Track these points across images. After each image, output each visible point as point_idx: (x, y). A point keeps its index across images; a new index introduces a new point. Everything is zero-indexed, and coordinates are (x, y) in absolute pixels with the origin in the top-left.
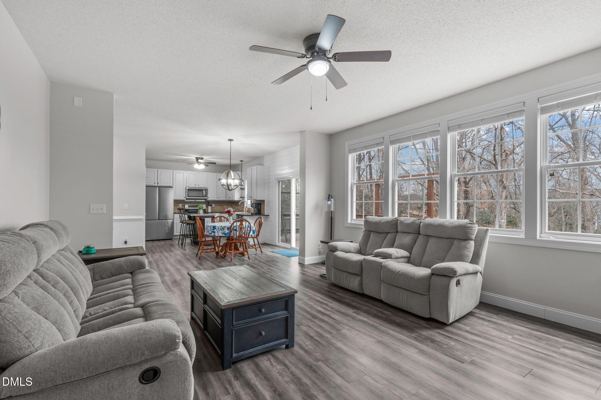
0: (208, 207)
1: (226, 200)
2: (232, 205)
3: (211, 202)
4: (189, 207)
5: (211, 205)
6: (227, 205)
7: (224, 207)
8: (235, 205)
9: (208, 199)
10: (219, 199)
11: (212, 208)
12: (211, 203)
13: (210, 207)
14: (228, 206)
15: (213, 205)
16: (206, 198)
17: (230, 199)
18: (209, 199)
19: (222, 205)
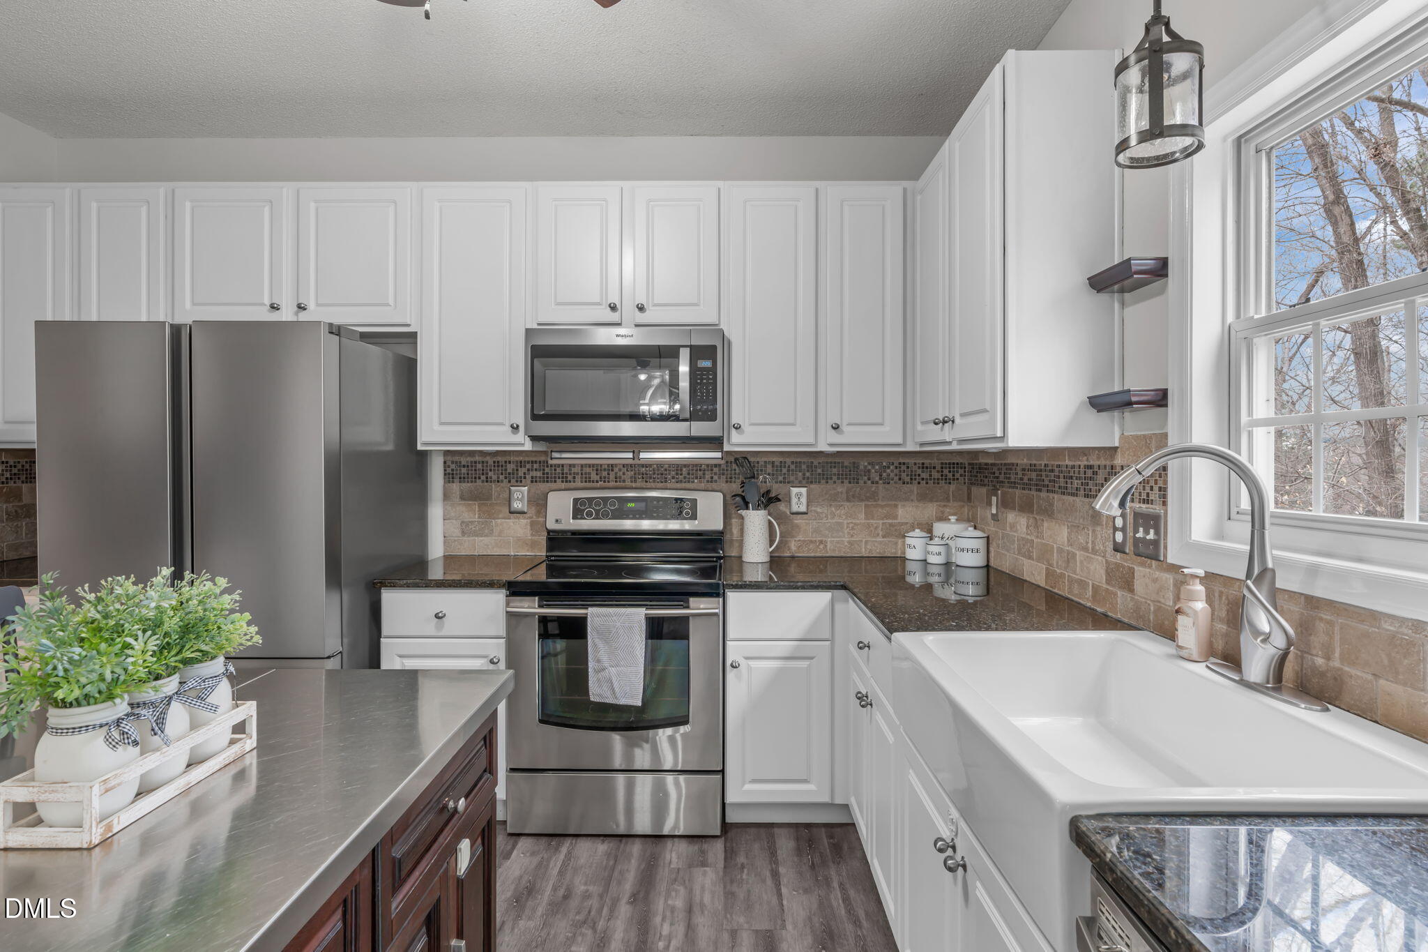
0: (742, 518)
1: (911, 447)
2: (969, 499)
3: (778, 468)
4: (577, 514)
5: (769, 501)
6: (923, 498)
7: (900, 512)
8: (1006, 504)
9: (736, 437)
10: (835, 437)
11: (782, 526)
12: (765, 481)
13: (755, 521)
14: (931, 509)
15: (799, 497)
16: (700, 428)
17: (952, 438)
18: (737, 442)
19: (873, 496)
